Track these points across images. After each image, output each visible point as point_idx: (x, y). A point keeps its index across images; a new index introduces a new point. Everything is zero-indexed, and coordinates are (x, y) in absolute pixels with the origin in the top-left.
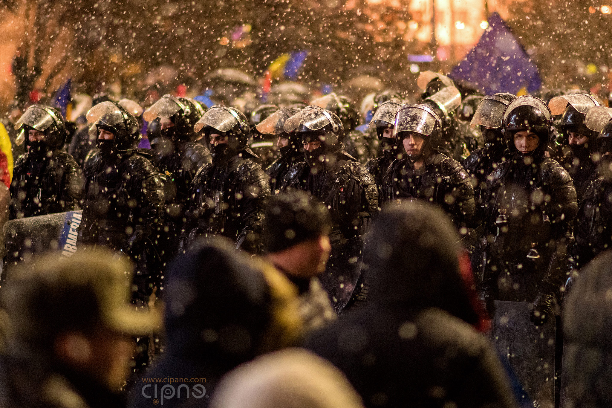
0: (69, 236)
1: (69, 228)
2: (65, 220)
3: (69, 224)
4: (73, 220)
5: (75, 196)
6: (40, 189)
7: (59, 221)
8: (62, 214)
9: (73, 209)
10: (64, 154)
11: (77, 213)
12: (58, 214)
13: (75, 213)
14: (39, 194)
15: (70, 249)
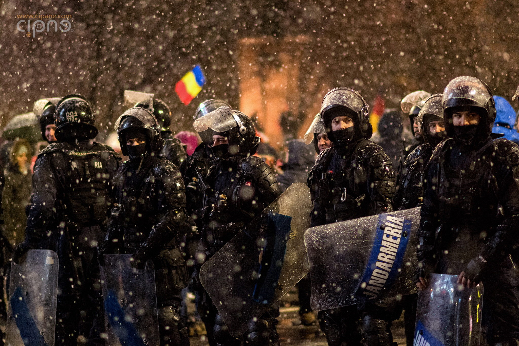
0: (383, 243)
1: (383, 233)
2: (377, 224)
3: (382, 229)
4: (387, 224)
5: (388, 195)
6: (345, 189)
7: (370, 226)
8: (373, 217)
9: (385, 211)
10: (371, 145)
11: (391, 215)
12: (369, 217)
13: (388, 215)
14: (344, 193)
15: (385, 259)
